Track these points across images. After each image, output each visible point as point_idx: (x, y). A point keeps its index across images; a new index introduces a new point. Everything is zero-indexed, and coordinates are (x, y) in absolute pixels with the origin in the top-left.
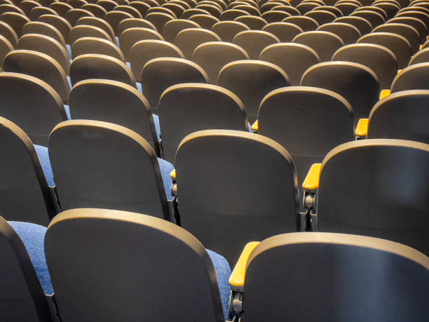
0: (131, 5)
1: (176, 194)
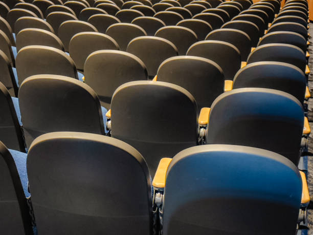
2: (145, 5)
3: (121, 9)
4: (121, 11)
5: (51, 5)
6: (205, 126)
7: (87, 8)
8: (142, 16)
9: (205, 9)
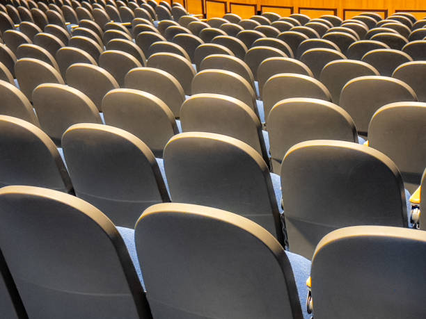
0: (273, 25)
4: (409, 44)
5: (305, 39)
7: (357, 42)
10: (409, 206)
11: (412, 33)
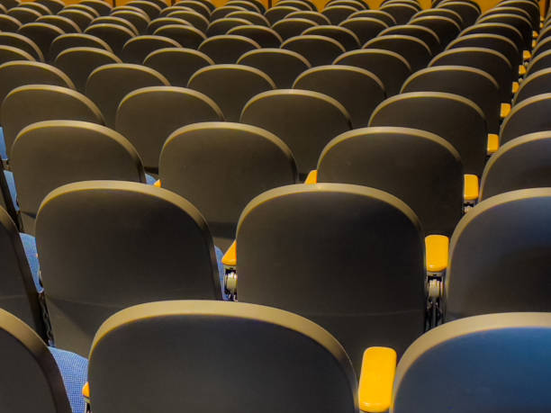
1: (232, 292)
2: (255, 24)
3: (208, 36)
6: (438, 275)
8: (255, 48)
9: (385, 28)
10: (222, 270)
11: (210, 25)
